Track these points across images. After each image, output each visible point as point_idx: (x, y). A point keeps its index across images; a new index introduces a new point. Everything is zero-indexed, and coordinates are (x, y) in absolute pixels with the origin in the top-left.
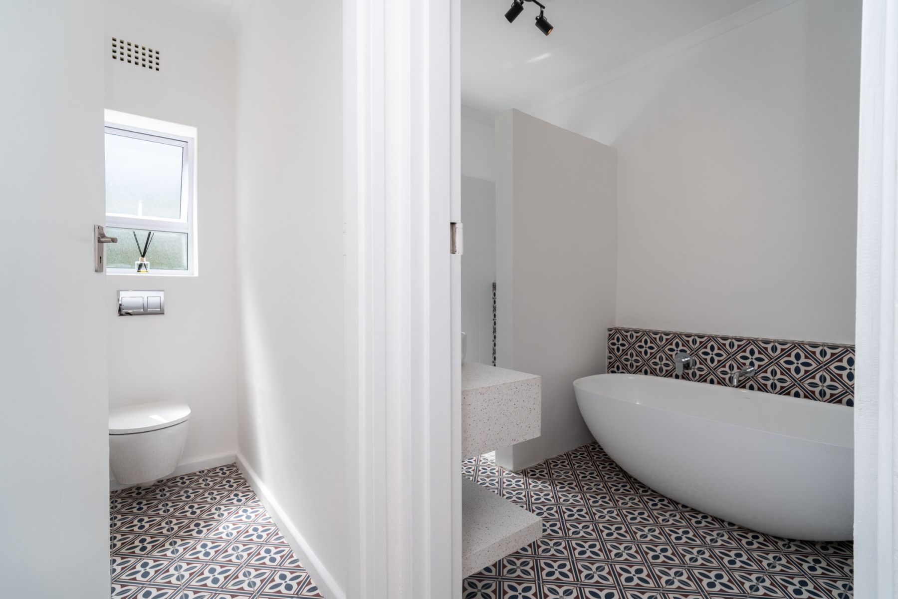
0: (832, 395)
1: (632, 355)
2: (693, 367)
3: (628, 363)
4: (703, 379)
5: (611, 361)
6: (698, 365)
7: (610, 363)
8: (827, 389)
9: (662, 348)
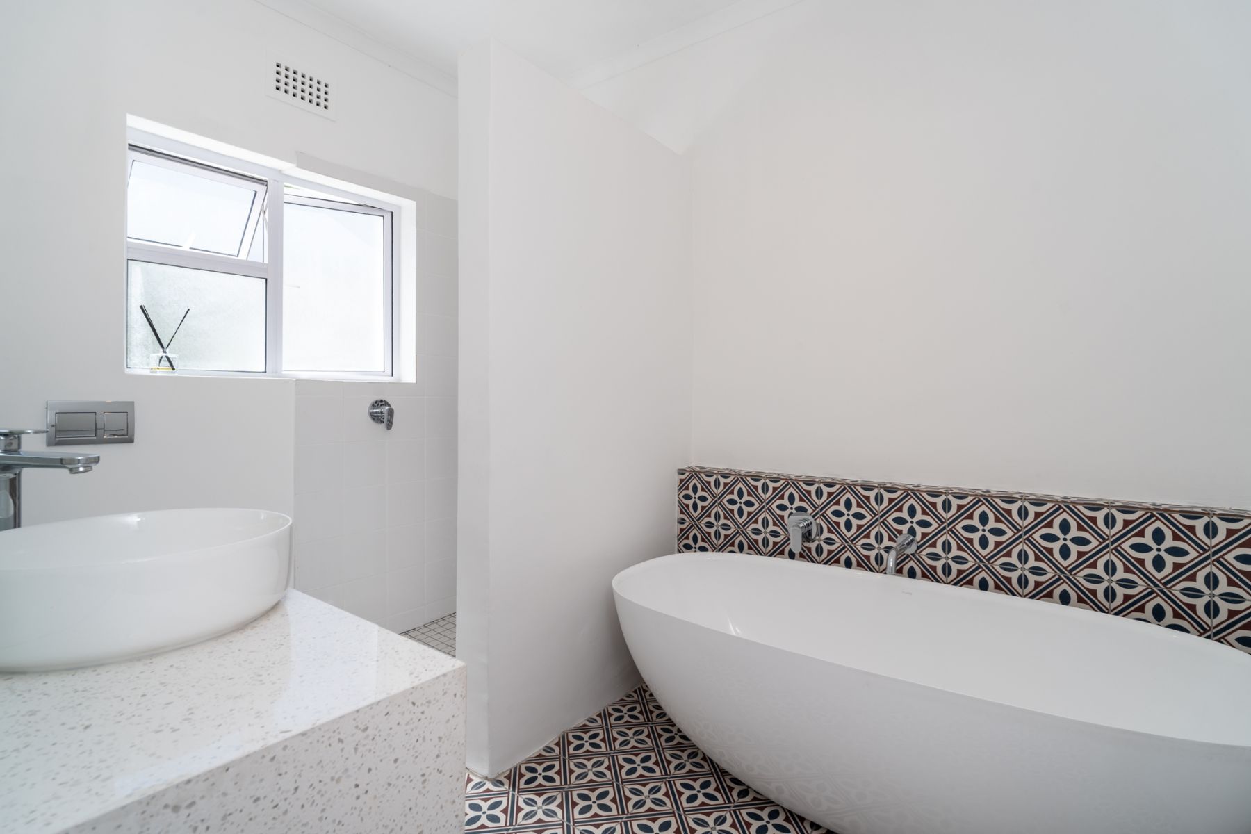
0: (1037, 584)
1: (717, 517)
2: (817, 538)
3: (712, 531)
4: (833, 560)
5: (683, 526)
6: (826, 535)
7: (682, 530)
8: (1030, 574)
9: (767, 504)
